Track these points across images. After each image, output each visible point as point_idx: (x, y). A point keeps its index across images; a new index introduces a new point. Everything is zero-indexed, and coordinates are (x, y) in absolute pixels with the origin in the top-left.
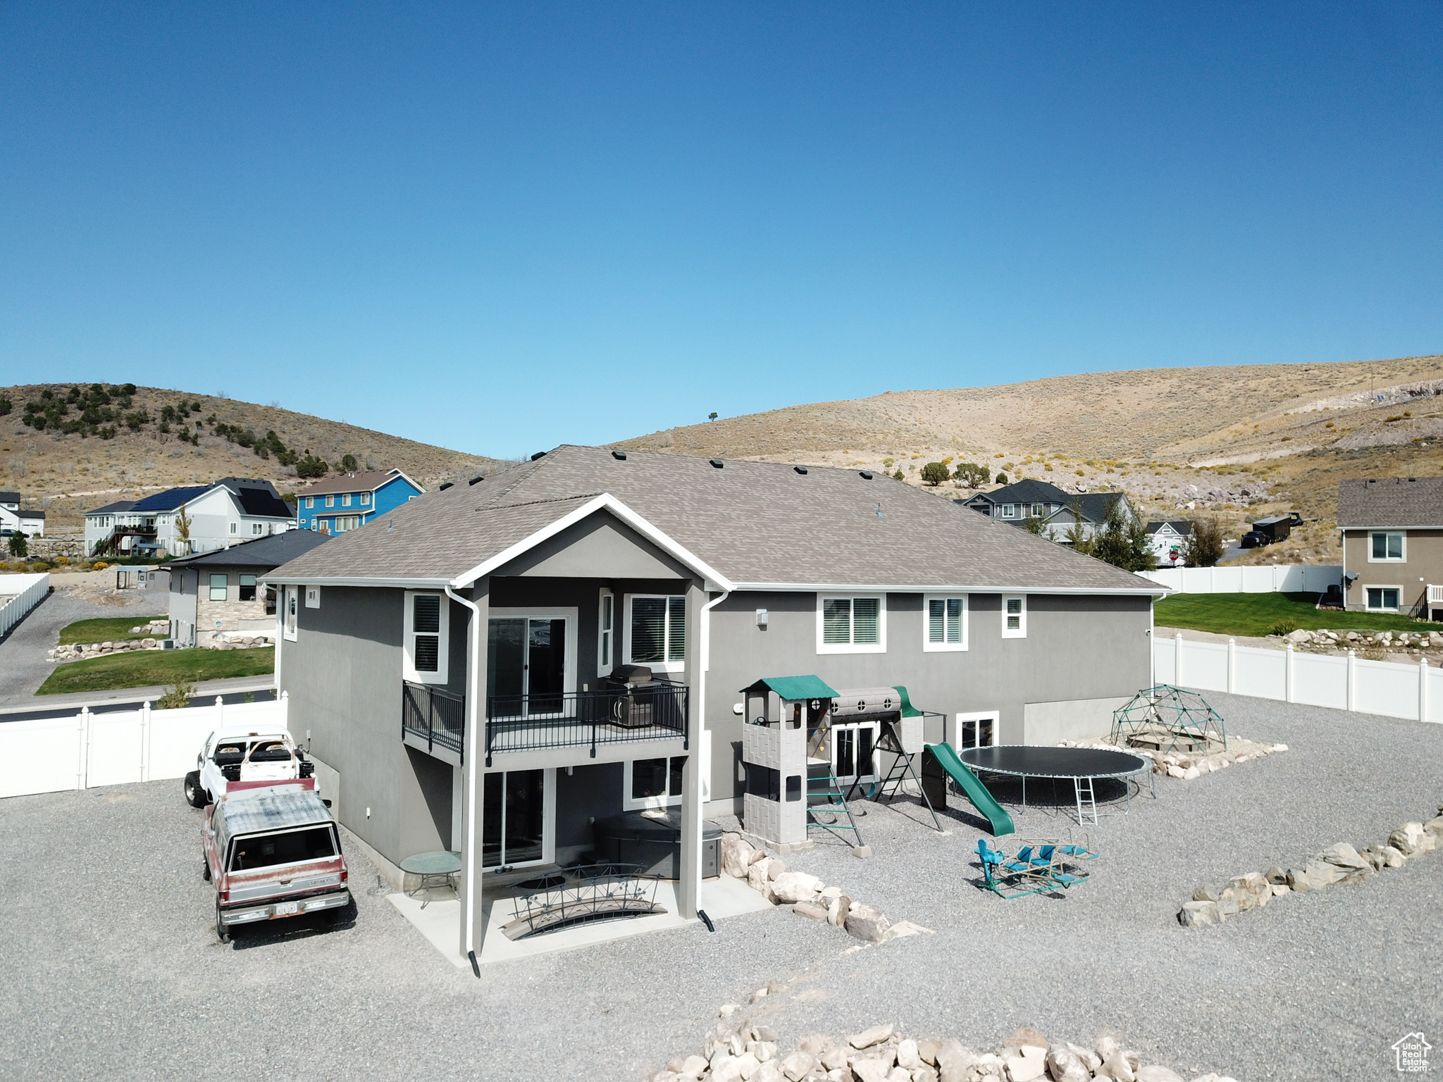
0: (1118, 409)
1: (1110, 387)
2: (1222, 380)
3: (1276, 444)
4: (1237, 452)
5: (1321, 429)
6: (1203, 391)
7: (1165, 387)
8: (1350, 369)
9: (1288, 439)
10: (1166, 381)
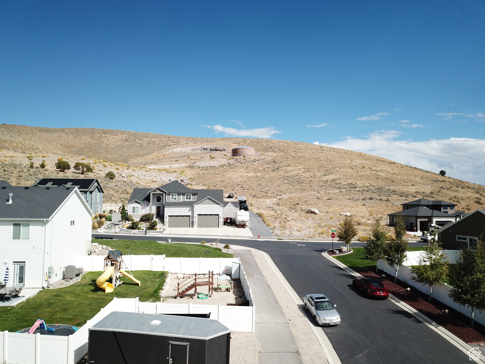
0: (108, 143)
1: (103, 134)
2: (143, 137)
3: (174, 162)
4: (161, 164)
5: (186, 158)
6: (137, 140)
7: (124, 137)
8: (182, 139)
9: (177, 161)
10: (123, 135)
